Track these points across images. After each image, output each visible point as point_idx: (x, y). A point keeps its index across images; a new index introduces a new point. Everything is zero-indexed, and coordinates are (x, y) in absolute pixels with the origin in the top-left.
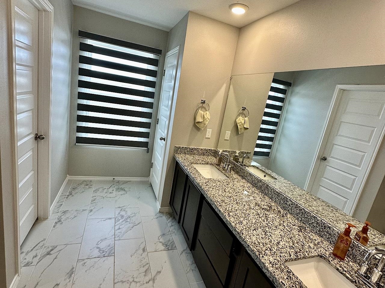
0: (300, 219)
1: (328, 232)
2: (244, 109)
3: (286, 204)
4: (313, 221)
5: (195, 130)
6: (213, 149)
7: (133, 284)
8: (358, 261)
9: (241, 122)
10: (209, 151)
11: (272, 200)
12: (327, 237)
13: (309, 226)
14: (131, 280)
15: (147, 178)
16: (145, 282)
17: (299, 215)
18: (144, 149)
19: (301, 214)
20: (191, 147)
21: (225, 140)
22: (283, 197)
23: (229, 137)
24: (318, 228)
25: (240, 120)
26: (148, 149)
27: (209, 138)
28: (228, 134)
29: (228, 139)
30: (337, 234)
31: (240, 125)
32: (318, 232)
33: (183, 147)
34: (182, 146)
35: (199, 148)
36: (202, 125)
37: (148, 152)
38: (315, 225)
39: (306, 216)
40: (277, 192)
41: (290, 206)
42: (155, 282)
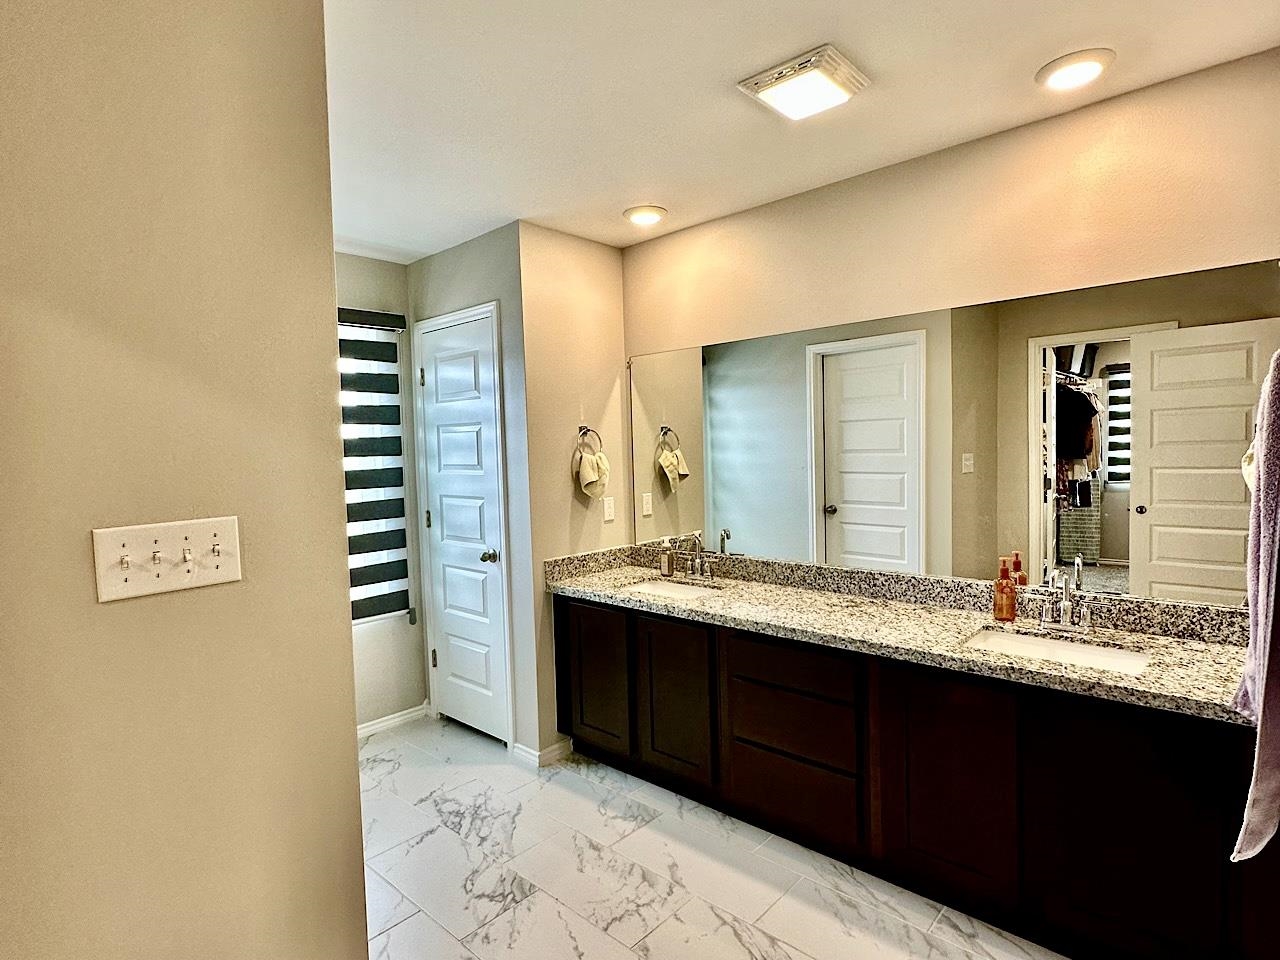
0: (913, 599)
1: (970, 595)
2: (666, 431)
3: (875, 585)
4: (939, 589)
5: (580, 507)
6: (625, 546)
7: (642, 910)
8: (1031, 613)
9: (672, 464)
10: (619, 555)
11: (840, 592)
12: (972, 603)
13: (934, 603)
14: (632, 907)
15: (421, 707)
16: (665, 895)
17: (909, 593)
18: (395, 616)
19: (912, 590)
20: (580, 555)
21: (644, 516)
22: (863, 576)
23: (651, 509)
24: (951, 598)
25: (667, 459)
26: (412, 613)
27: (612, 520)
28: (647, 499)
29: (650, 512)
30: (985, 590)
31: (671, 472)
32: (954, 604)
33: (563, 560)
34: (561, 558)
35: (597, 551)
36: (598, 489)
37: (413, 621)
38: (944, 594)
39: (922, 588)
40: (847, 572)
41: (883, 585)
42: (684, 884)
